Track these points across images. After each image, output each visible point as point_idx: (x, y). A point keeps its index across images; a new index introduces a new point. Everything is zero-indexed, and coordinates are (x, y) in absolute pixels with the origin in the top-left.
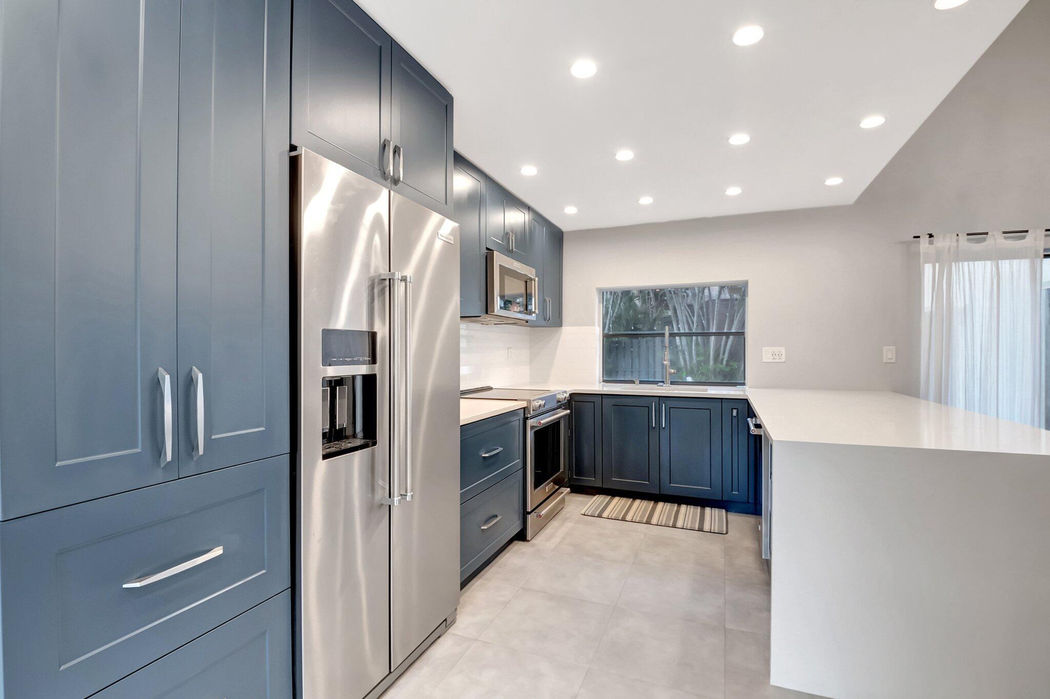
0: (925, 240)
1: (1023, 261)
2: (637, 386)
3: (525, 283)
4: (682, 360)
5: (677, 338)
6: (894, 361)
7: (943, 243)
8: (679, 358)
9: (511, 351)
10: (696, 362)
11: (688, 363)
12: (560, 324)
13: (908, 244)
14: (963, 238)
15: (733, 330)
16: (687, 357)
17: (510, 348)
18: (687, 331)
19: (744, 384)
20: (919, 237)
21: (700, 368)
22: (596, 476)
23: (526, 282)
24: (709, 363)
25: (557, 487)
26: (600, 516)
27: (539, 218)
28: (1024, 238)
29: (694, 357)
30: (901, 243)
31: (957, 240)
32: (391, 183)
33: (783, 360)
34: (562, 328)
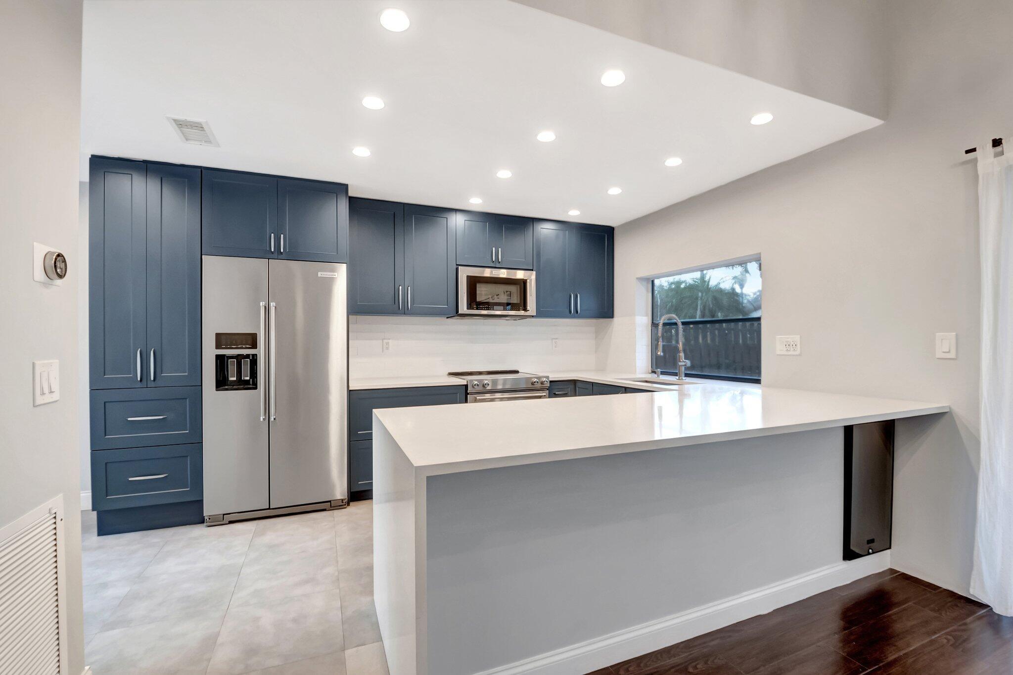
0: (986, 153)
6: (952, 355)
9: (556, 342)
12: (611, 316)
17: (556, 339)
20: (974, 150)
32: (278, 255)
33: (798, 352)
34: (614, 318)
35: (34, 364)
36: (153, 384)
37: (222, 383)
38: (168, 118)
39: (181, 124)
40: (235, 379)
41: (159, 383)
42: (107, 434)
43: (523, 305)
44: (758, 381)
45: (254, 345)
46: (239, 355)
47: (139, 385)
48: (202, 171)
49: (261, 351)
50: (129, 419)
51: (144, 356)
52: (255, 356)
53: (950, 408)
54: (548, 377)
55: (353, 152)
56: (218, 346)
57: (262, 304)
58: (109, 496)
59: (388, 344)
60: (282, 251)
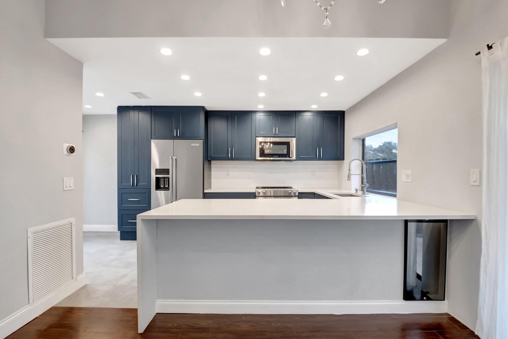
0: (484, 53)
12: (342, 159)
20: (479, 53)
27: (307, 112)
32: (177, 138)
33: (410, 180)
34: (344, 160)
35: (63, 178)
36: (136, 187)
37: (158, 187)
38: (130, 92)
39: (135, 94)
40: (163, 186)
41: (137, 187)
42: (122, 204)
43: (288, 155)
44: (395, 196)
45: (168, 174)
46: (164, 177)
47: (132, 187)
48: (151, 107)
49: (170, 176)
50: (129, 200)
51: (133, 176)
52: (168, 178)
53: (476, 217)
54: (298, 190)
55: (194, 94)
56: (156, 174)
57: (170, 157)
58: (123, 226)
59: (229, 173)
60: (178, 136)
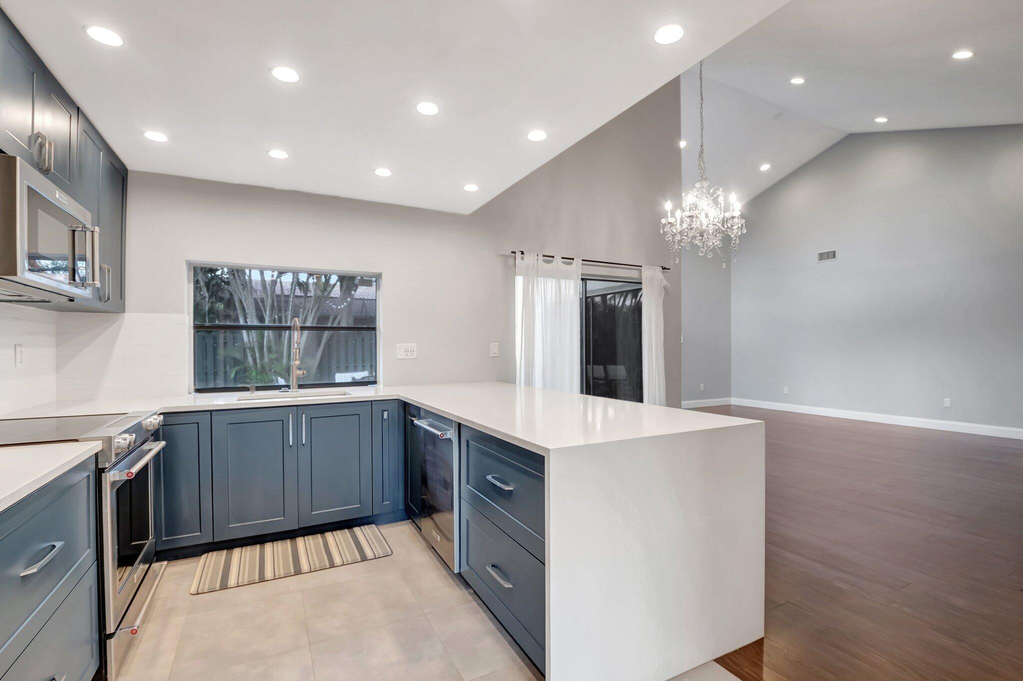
0: (518, 255)
1: (571, 281)
2: (253, 394)
3: (71, 233)
4: (250, 359)
5: (244, 332)
6: (497, 355)
7: (530, 259)
8: (247, 356)
9: (21, 351)
10: (268, 360)
11: (258, 361)
12: (122, 309)
13: (505, 257)
14: (541, 258)
15: (308, 324)
16: (257, 355)
17: (20, 345)
18: (256, 323)
19: (375, 382)
20: (515, 253)
21: (273, 366)
22: (202, 530)
23: (74, 231)
24: (282, 360)
25: (147, 566)
26: (224, 586)
27: (91, 129)
28: (571, 264)
29: (266, 354)
30: (502, 256)
31: (537, 260)
33: (415, 356)
34: (124, 314)
